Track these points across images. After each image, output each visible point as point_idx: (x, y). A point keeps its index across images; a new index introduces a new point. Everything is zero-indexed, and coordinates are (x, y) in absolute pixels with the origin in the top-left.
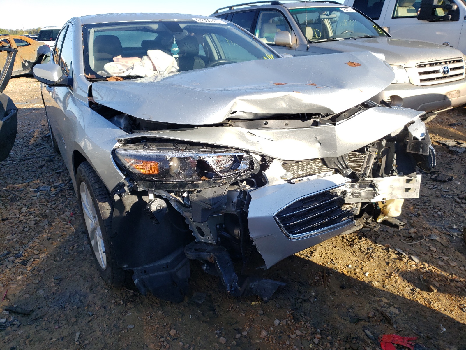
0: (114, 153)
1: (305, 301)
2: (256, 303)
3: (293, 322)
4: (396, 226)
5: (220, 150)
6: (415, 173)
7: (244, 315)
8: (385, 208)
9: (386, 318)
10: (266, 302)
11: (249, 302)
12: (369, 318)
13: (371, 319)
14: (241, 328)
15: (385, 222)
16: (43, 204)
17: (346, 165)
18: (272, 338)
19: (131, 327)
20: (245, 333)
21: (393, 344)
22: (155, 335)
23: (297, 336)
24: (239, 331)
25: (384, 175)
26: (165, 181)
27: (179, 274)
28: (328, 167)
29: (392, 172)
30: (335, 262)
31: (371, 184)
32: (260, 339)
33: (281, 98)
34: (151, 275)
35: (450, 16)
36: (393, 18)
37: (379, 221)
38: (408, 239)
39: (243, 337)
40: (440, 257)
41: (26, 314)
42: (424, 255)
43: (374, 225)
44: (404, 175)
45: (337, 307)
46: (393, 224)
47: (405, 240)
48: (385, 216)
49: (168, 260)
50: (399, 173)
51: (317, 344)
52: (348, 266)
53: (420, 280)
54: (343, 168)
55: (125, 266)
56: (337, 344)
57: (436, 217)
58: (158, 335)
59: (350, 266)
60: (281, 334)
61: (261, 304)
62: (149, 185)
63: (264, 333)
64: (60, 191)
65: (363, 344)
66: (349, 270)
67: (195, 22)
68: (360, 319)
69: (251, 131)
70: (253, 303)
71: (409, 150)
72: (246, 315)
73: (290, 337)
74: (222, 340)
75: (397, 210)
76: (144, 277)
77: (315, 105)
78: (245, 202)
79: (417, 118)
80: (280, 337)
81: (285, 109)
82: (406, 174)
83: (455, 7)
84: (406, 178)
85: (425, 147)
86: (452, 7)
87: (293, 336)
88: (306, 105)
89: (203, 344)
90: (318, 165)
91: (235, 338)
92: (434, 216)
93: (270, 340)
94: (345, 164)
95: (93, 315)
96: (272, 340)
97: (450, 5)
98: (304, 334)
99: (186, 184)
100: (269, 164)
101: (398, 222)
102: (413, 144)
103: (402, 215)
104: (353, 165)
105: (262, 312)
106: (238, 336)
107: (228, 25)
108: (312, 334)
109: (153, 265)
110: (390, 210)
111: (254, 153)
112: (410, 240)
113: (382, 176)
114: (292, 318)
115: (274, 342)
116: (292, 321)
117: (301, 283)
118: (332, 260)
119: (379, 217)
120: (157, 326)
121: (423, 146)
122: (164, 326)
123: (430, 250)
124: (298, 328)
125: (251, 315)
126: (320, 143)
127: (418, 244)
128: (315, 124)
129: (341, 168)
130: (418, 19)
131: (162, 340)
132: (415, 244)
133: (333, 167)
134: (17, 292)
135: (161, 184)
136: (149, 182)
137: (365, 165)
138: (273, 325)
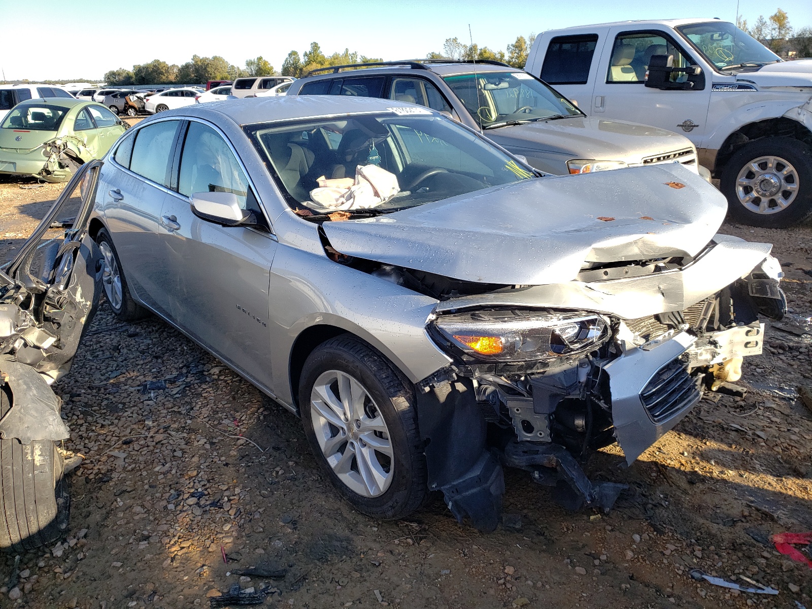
0: (431, 329)
1: (655, 506)
2: (595, 517)
3: (657, 535)
4: (739, 394)
5: (569, 314)
6: (758, 322)
7: (589, 534)
8: (722, 370)
9: (766, 515)
10: (607, 515)
11: (585, 517)
12: (745, 517)
13: (748, 518)
14: (593, 552)
15: (722, 390)
16: (172, 411)
17: (682, 319)
18: (642, 558)
19: (447, 572)
20: (603, 558)
21: (789, 544)
22: (487, 577)
23: (672, 551)
24: (595, 557)
25: (722, 327)
26: (510, 362)
27: (493, 490)
28: (661, 323)
29: (731, 323)
30: (664, 450)
31: (710, 341)
32: (628, 561)
33: (635, 242)
34: (464, 494)
35: (692, 84)
36: (608, 82)
37: (714, 389)
38: (738, 410)
39: (604, 562)
40: (789, 430)
41: (279, 576)
42: (768, 429)
43: (713, 395)
44: (745, 325)
45: (700, 509)
46: (734, 391)
47: (735, 412)
48: (722, 381)
49: (476, 472)
50: (738, 324)
51: (702, 558)
52: (683, 454)
53: (780, 462)
54: (679, 323)
55: (434, 486)
56: (725, 554)
57: (757, 376)
58: (492, 577)
59: (686, 454)
60: (651, 552)
61: (602, 518)
62: (488, 368)
63: (630, 554)
64: (186, 387)
65: (755, 549)
66: (687, 459)
67: (393, 115)
68: (735, 519)
69: (589, 285)
70: (592, 517)
71: (753, 293)
72: (591, 534)
73: (664, 554)
74: (580, 570)
75: (736, 372)
76: (457, 497)
77: (669, 249)
78: (598, 381)
79: (767, 255)
80: (651, 556)
81: (637, 255)
82: (747, 324)
83: (698, 71)
84: (746, 328)
85: (773, 288)
86: (694, 70)
87: (667, 552)
88: (661, 249)
89: (558, 579)
90: (650, 321)
91: (595, 566)
92: (753, 374)
93: (641, 560)
94: (681, 317)
95: (380, 564)
96: (645, 561)
97: (691, 68)
98: (679, 548)
99: (535, 364)
100: (618, 327)
101: (740, 389)
102: (755, 284)
103: (743, 378)
104: (688, 318)
105: (610, 528)
106: (597, 562)
107: (434, 115)
108: (689, 546)
109: (461, 480)
110: (730, 374)
111: (604, 315)
112: (741, 410)
113: (719, 329)
114: (652, 529)
115: (648, 562)
116: (655, 533)
117: (639, 484)
118: (660, 448)
119: (715, 383)
120: (482, 565)
121: (770, 288)
122: (491, 564)
123: (772, 421)
124: (667, 542)
125: (599, 534)
126: (663, 294)
127: (754, 415)
128: (658, 269)
129: (676, 322)
130: (646, 86)
131: (502, 581)
132: (750, 415)
133: (667, 322)
134: (240, 548)
135: (504, 366)
136: (488, 365)
137: (702, 317)
138: (634, 542)
